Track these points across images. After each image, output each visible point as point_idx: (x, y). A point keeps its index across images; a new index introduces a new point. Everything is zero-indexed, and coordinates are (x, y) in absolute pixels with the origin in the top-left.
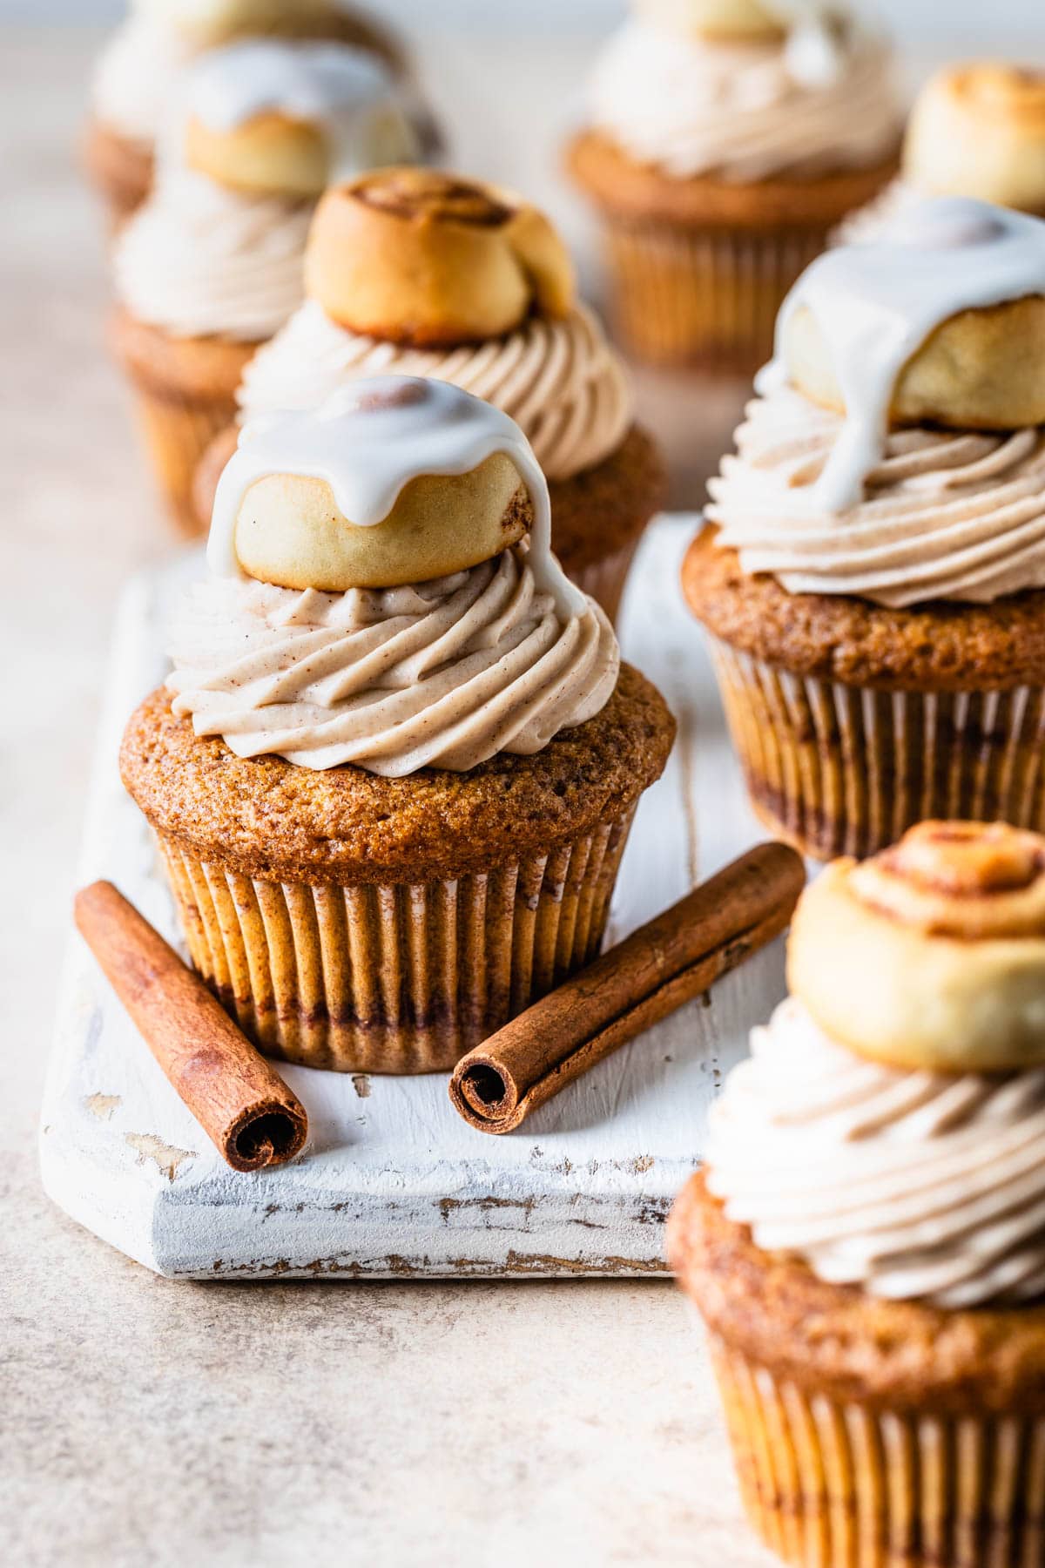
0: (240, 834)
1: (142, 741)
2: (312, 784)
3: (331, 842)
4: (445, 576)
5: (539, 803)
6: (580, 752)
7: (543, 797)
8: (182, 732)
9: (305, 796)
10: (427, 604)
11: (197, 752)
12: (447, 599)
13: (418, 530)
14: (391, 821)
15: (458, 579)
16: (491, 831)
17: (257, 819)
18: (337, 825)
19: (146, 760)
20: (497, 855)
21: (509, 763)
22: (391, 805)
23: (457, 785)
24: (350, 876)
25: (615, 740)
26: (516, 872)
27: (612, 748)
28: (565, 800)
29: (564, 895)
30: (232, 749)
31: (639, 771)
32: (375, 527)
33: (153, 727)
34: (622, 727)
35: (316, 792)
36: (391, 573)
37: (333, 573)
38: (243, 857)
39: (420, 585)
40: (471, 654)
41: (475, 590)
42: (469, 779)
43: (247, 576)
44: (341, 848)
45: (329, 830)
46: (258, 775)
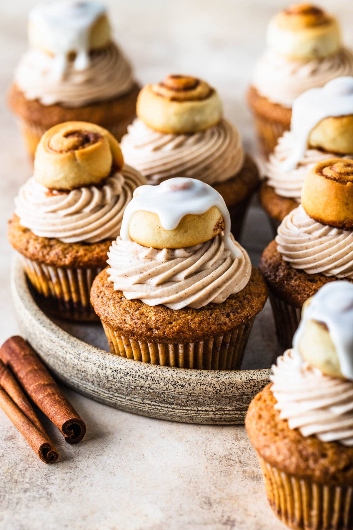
0: (125, 325)
1: (98, 290)
2: (149, 311)
3: (154, 330)
4: (195, 245)
5: (221, 320)
6: (235, 303)
7: (222, 318)
8: (110, 288)
9: (146, 314)
10: (188, 254)
11: (114, 296)
12: (195, 252)
13: (186, 232)
14: (173, 324)
15: (198, 246)
16: (205, 329)
17: (131, 321)
18: (156, 325)
19: (98, 297)
20: (207, 336)
21: (212, 306)
22: (173, 319)
23: (195, 313)
24: (160, 340)
25: (247, 299)
26: (213, 341)
27: (246, 302)
28: (229, 319)
29: (229, 347)
30: (125, 296)
31: (255, 309)
32: (172, 230)
33: (102, 285)
34: (250, 294)
35: (150, 313)
36: (177, 245)
37: (159, 244)
38: (126, 332)
39: (186, 248)
40: (202, 271)
41: (204, 249)
42: (199, 311)
43: (132, 240)
44: (157, 332)
45: (153, 326)
46: (132, 306)
